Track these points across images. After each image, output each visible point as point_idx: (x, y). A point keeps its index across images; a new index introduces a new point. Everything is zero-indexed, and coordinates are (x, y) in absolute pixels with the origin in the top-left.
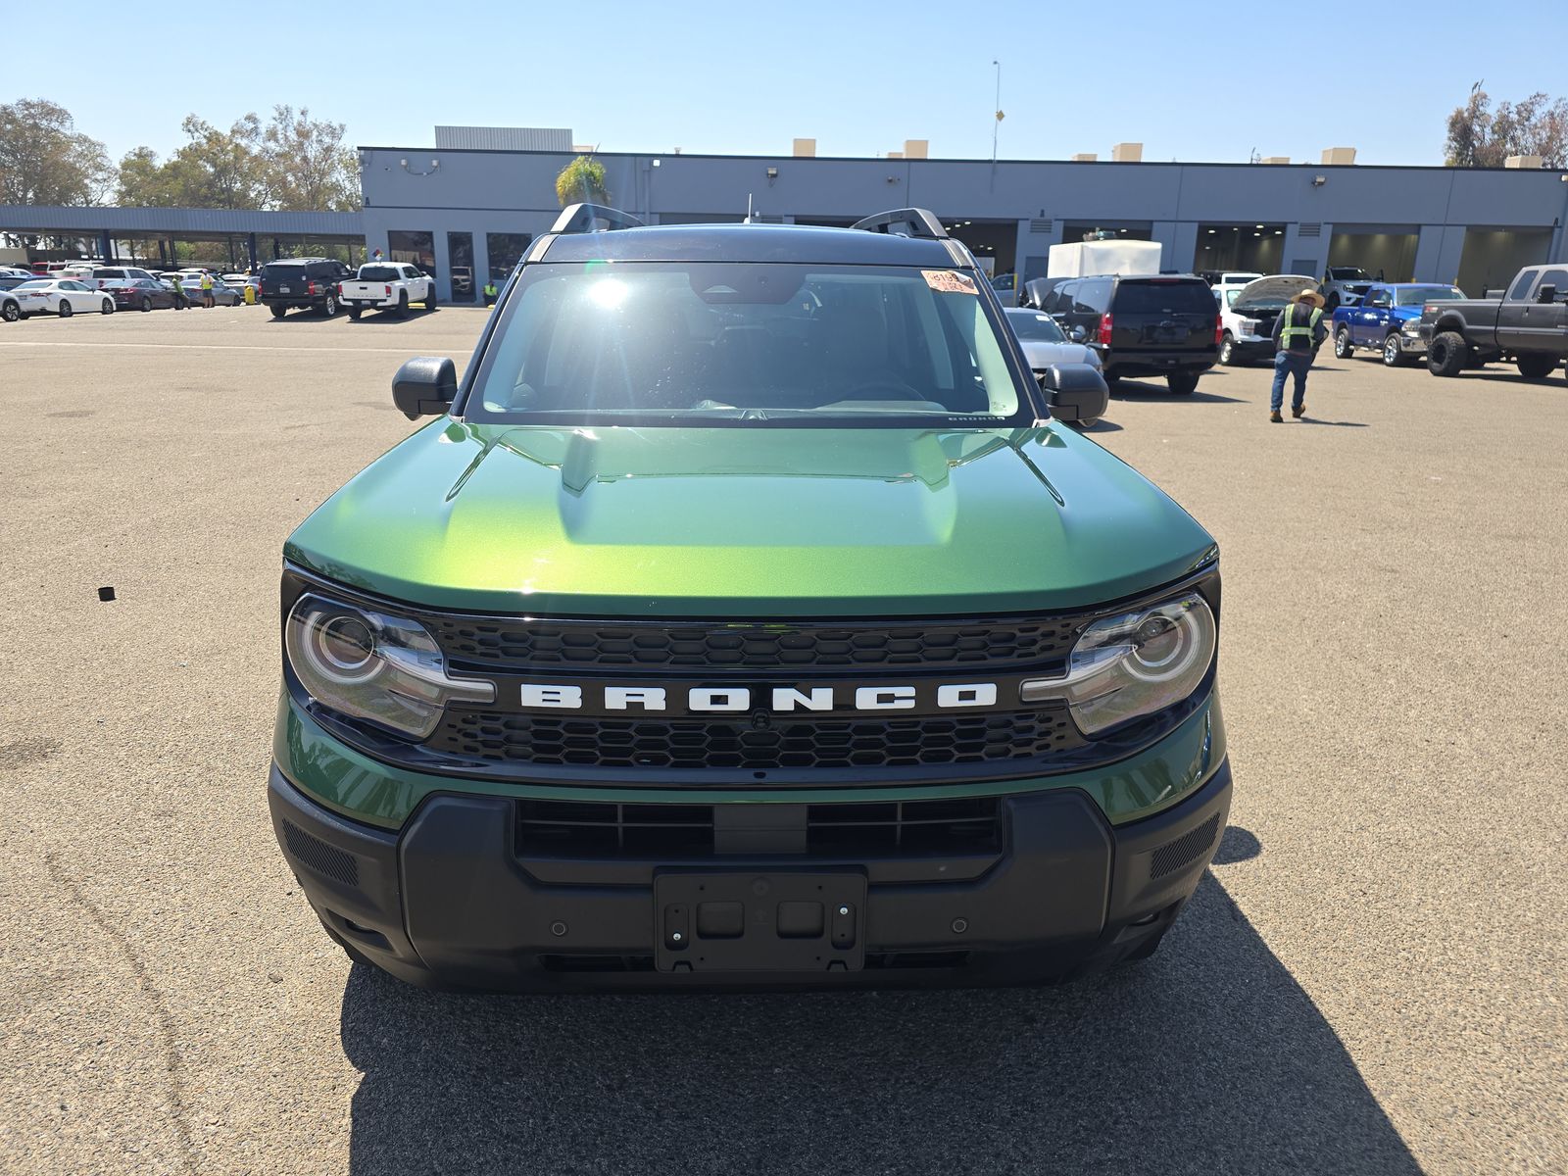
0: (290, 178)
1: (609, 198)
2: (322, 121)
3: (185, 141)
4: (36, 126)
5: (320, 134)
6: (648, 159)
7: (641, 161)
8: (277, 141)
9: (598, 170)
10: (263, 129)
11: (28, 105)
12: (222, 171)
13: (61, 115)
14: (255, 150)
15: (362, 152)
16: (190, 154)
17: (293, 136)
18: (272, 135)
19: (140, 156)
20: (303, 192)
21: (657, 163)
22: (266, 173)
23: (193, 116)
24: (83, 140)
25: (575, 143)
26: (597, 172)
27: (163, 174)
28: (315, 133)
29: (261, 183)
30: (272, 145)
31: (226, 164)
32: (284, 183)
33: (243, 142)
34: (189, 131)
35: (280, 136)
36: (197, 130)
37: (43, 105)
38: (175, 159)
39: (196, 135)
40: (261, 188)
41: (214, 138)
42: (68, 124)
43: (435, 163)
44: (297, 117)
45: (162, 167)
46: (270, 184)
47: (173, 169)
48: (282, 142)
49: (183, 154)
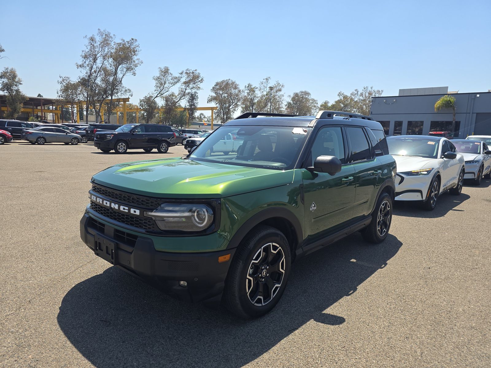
0: (364, 107)
1: (455, 109)
2: (376, 89)
3: (338, 98)
4: (302, 97)
5: (375, 94)
6: (474, 94)
7: (472, 96)
8: (363, 96)
9: (452, 99)
10: (359, 93)
11: (302, 92)
12: (346, 106)
13: (308, 94)
14: (356, 100)
15: (373, 99)
16: (338, 102)
17: (367, 95)
18: (362, 95)
19: (325, 103)
20: (367, 111)
21: (478, 96)
22: (358, 106)
23: (341, 91)
24: (313, 100)
25: (449, 91)
26: (452, 100)
27: (330, 107)
28: (374, 93)
29: (356, 108)
30: (361, 98)
31: (347, 104)
32: (362, 108)
33: (353, 97)
34: (339, 96)
35: (364, 95)
36: (341, 95)
37: (305, 92)
38: (334, 103)
39: (341, 97)
40: (355, 110)
41: (345, 97)
42: (310, 96)
43: (394, 100)
44: (369, 89)
45: (330, 106)
46: (358, 109)
47: (333, 106)
48: (364, 97)
49: (336, 102)
